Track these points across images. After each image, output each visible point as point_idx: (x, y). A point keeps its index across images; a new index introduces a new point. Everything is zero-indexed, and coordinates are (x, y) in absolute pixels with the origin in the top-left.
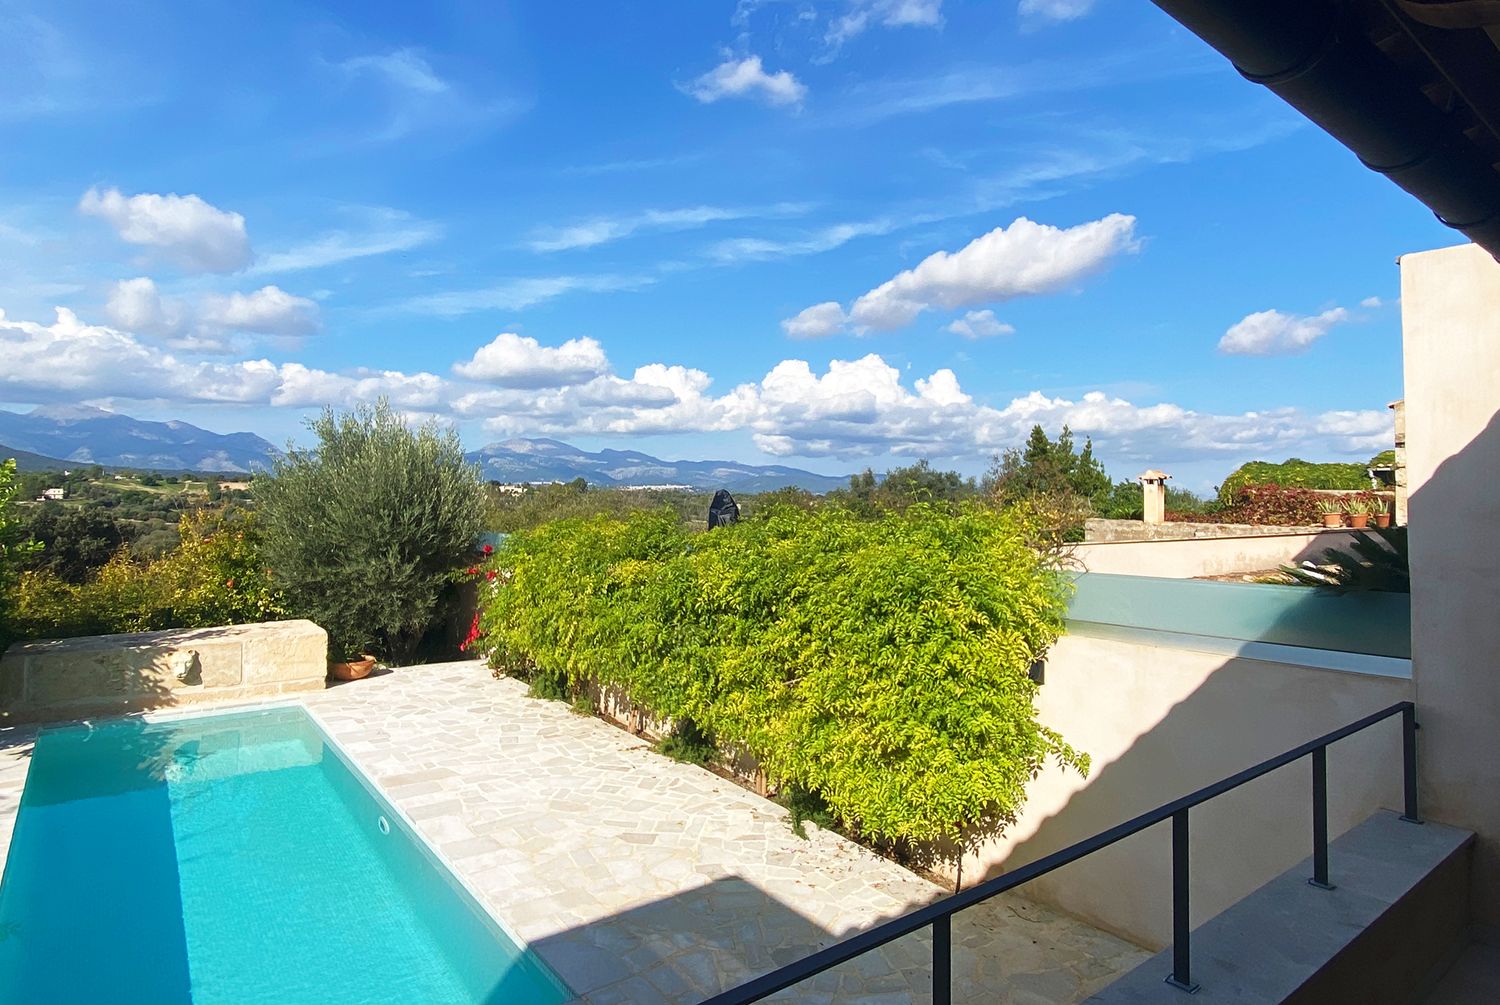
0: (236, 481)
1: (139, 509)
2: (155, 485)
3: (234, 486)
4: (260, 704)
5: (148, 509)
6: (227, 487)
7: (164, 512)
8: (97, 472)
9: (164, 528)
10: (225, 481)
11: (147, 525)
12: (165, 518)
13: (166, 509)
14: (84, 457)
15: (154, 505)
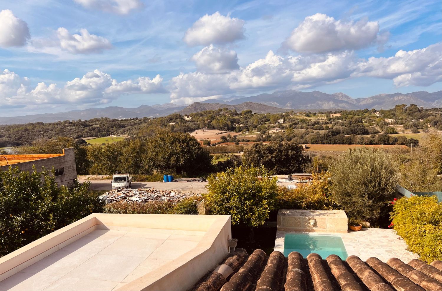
0: (335, 113)
1: (305, 125)
2: (309, 116)
3: (335, 115)
4: (331, 235)
5: (307, 125)
6: (333, 116)
7: (312, 126)
8: (292, 113)
9: (313, 132)
10: (332, 113)
11: (307, 131)
12: (313, 128)
13: (313, 125)
14: (288, 107)
15: (309, 124)
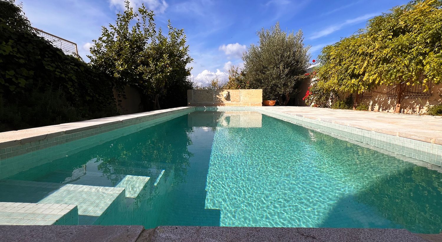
4: (245, 107)
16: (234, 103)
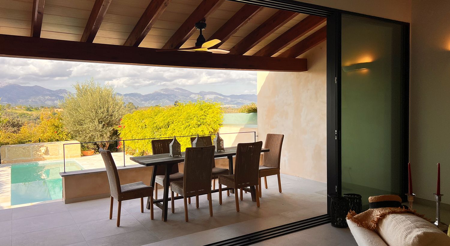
2: (30, 110)
3: (60, 110)
6: (57, 110)
8: (9, 106)
13: (35, 120)
16: (53, 157)
